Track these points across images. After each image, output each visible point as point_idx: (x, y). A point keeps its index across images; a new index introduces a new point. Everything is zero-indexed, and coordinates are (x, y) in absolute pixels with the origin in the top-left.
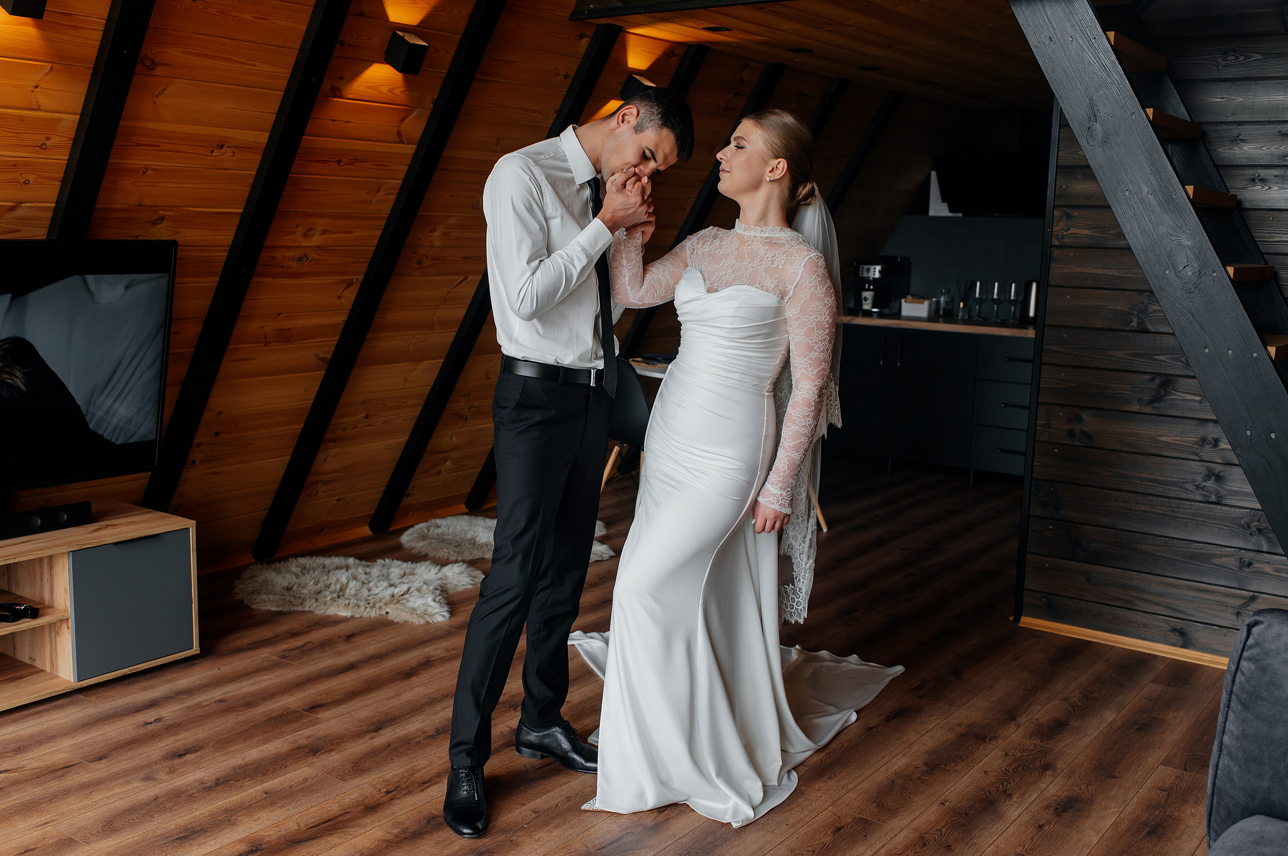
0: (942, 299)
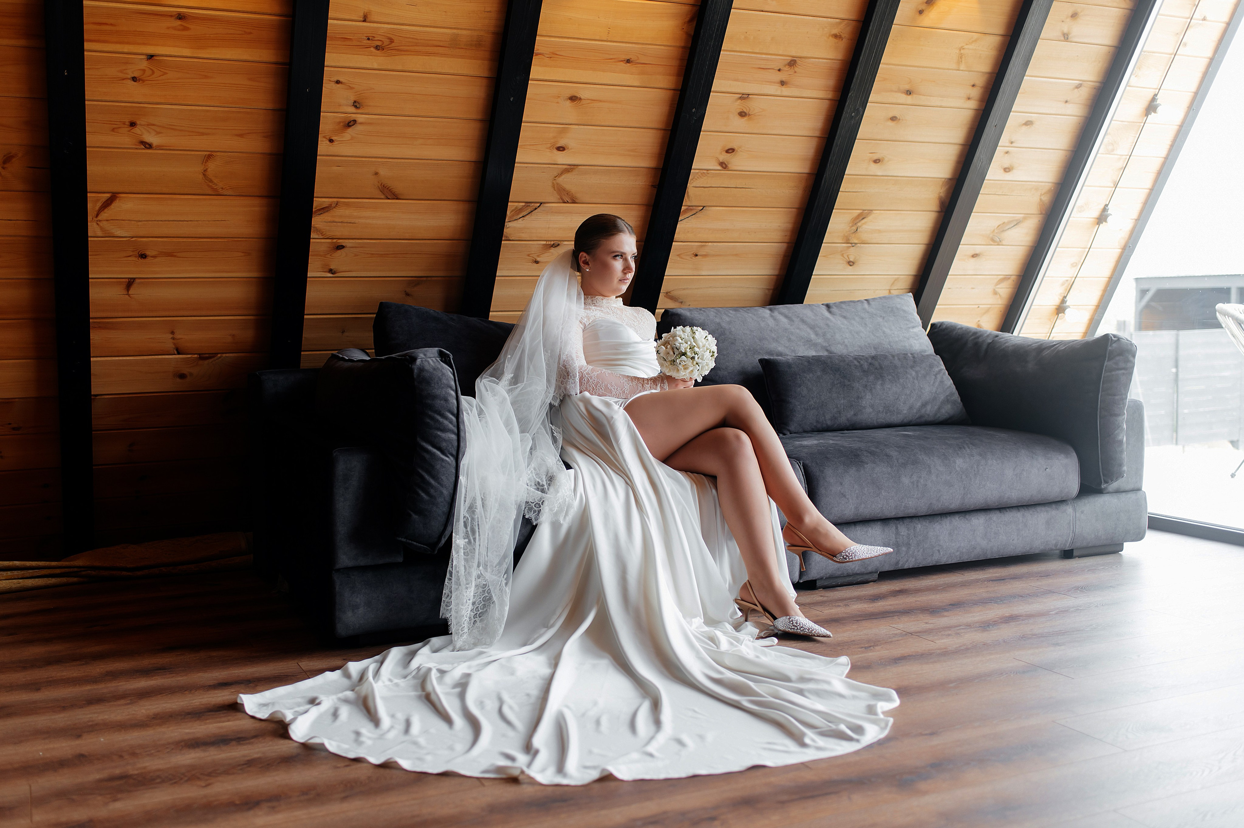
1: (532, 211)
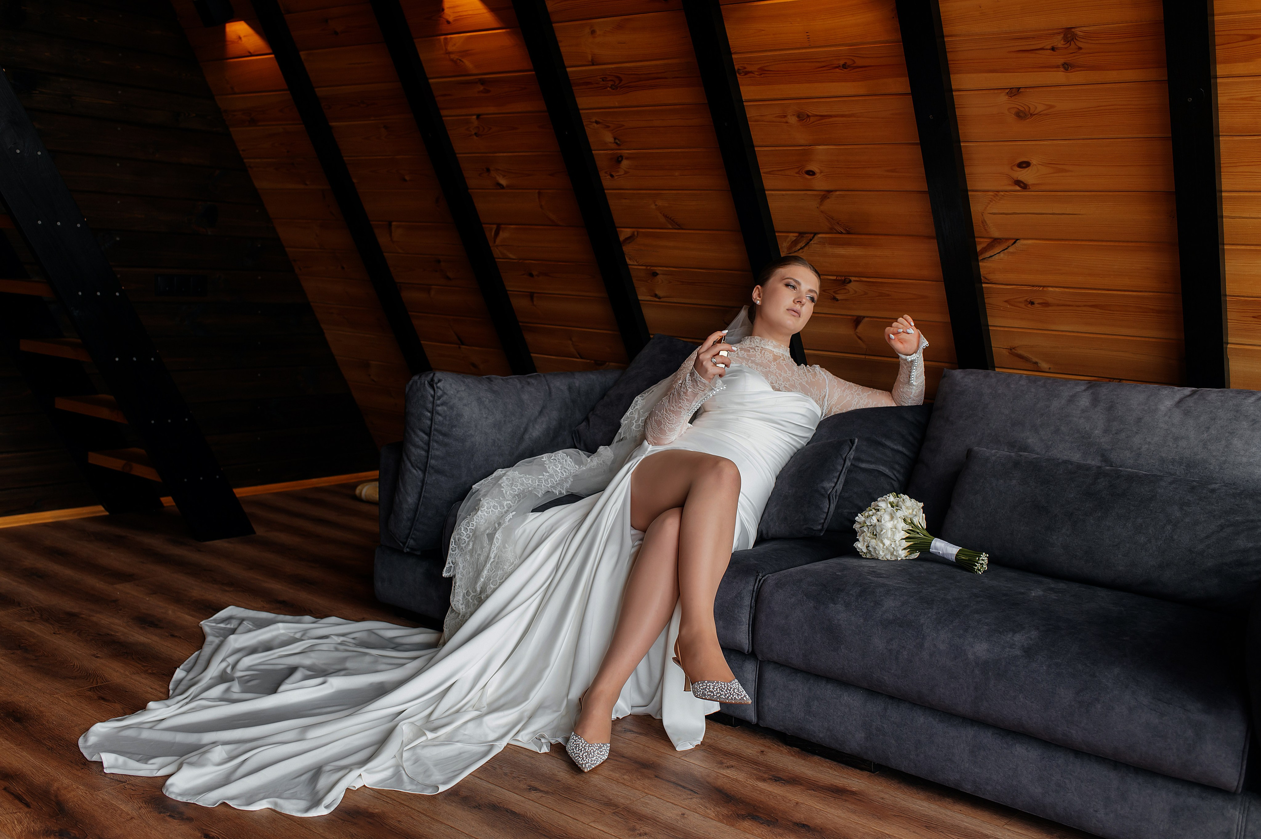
1: (808, 243)
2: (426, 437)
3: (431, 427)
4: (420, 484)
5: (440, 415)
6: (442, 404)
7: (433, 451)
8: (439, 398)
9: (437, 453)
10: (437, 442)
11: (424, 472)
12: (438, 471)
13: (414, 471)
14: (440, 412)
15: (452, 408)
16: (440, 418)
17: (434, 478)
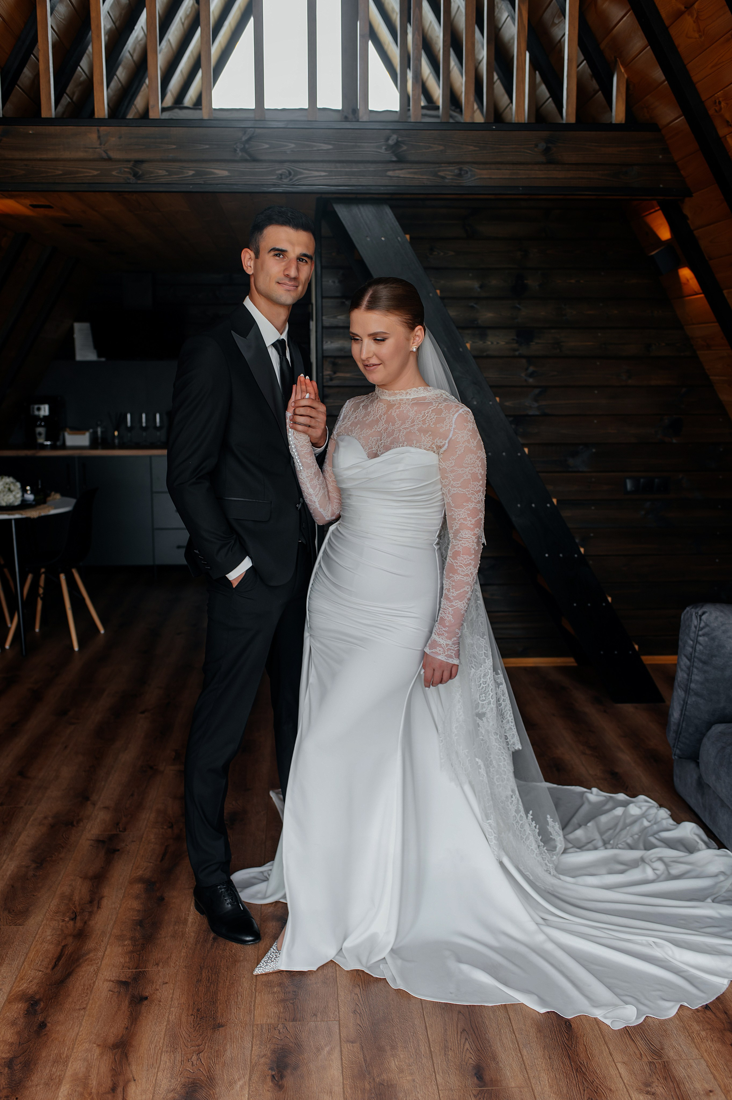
0: (99, 430)
2: (688, 663)
3: (691, 654)
4: (682, 702)
5: (700, 644)
6: (704, 635)
7: (693, 676)
8: (702, 629)
9: (697, 678)
10: (697, 668)
11: (686, 692)
12: (697, 694)
13: (679, 690)
14: (701, 642)
15: (713, 639)
16: (701, 647)
17: (694, 699)
